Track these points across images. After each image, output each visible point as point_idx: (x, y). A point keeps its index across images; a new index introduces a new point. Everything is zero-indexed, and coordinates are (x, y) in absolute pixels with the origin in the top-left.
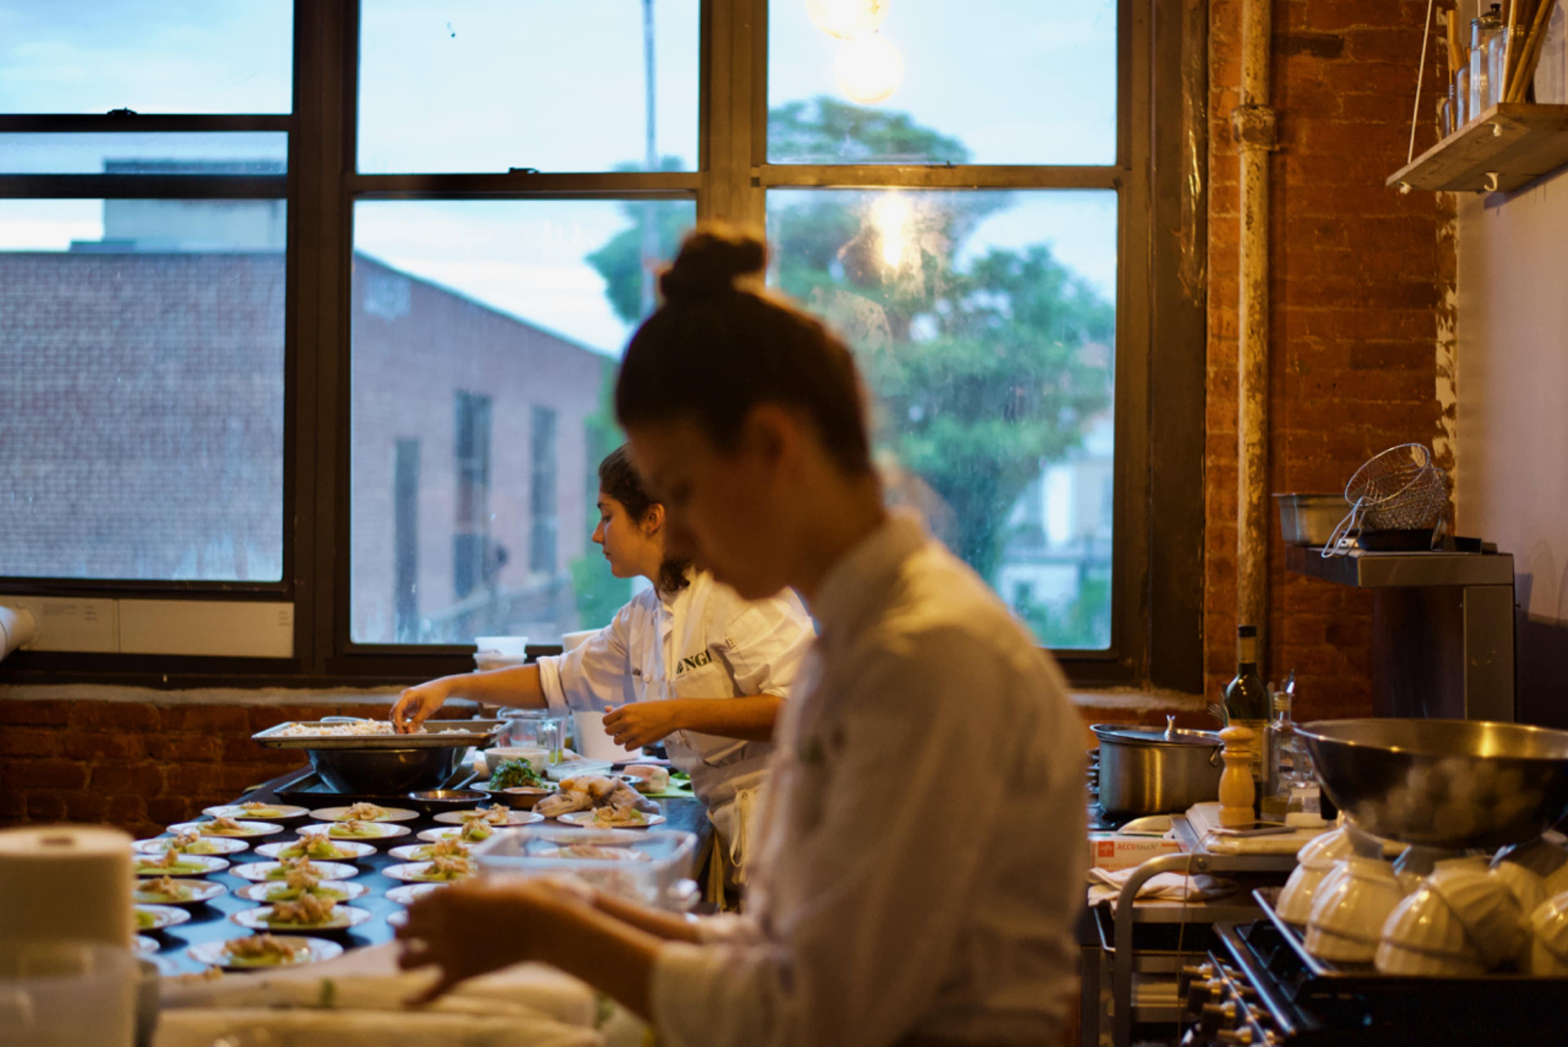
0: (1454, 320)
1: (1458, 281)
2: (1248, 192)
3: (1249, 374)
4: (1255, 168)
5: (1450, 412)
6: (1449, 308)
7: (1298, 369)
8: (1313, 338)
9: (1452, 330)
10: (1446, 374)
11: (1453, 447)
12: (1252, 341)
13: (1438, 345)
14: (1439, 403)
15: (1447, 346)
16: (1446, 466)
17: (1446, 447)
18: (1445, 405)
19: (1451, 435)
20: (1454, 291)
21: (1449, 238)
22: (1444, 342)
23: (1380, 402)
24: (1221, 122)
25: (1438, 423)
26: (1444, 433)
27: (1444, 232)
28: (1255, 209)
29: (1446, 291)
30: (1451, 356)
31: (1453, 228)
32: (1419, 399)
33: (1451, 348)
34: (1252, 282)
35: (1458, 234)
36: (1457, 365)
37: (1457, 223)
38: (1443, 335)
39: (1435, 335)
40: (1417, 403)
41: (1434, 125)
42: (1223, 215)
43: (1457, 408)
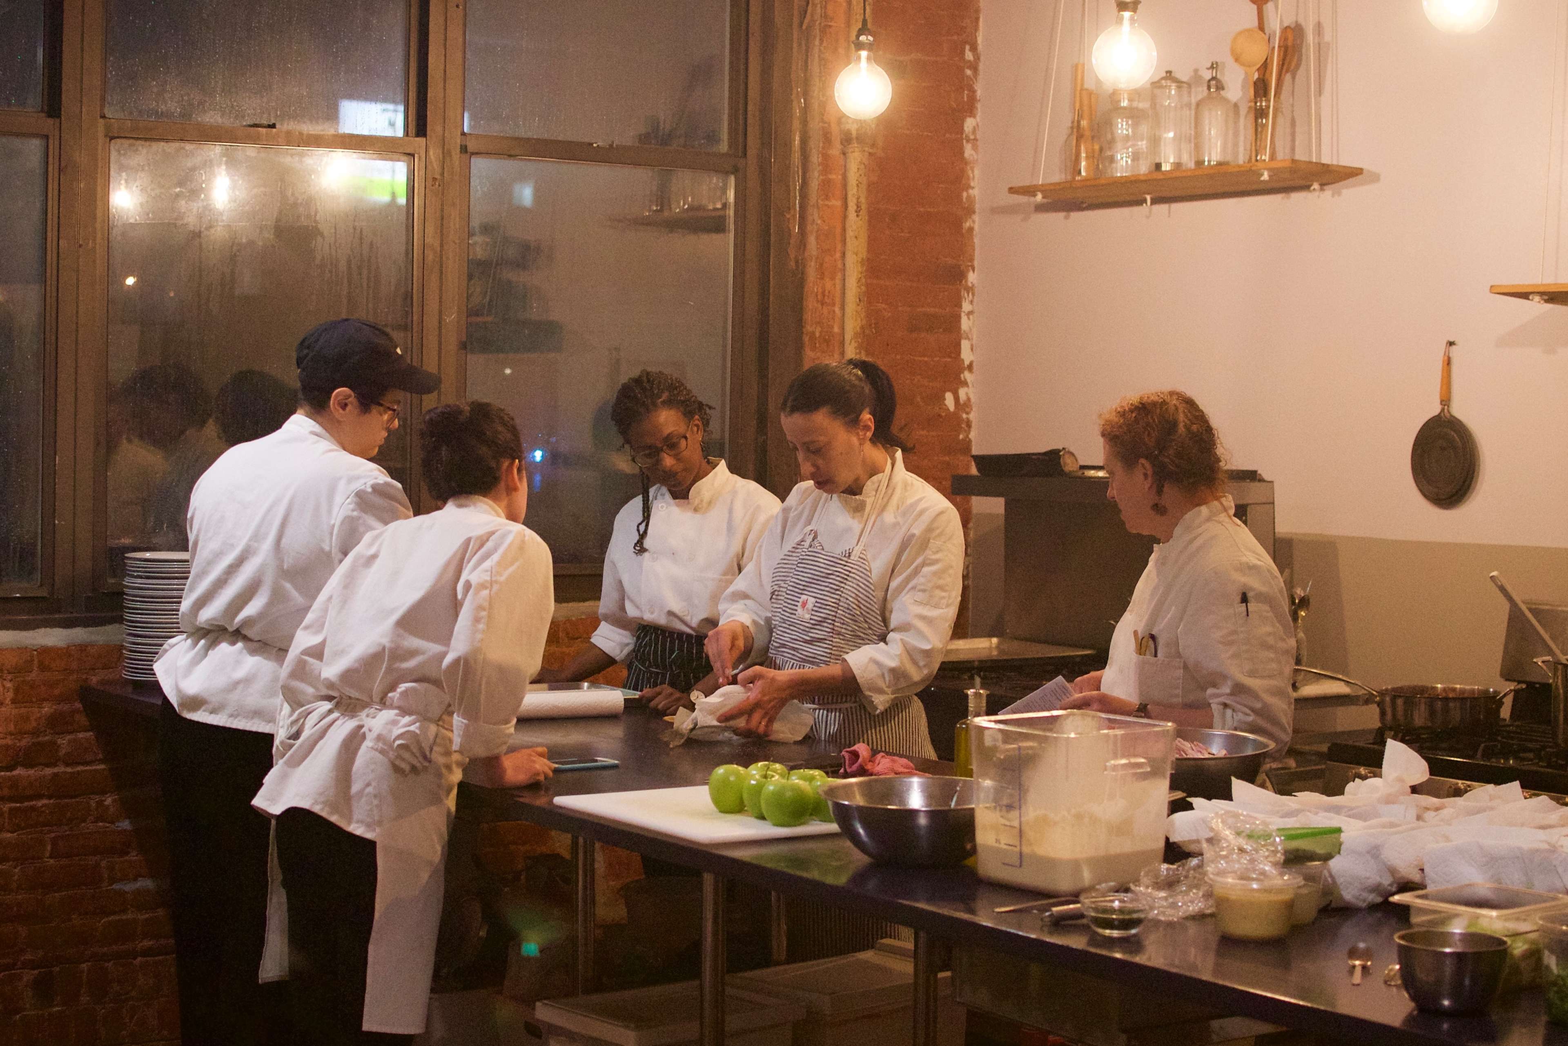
0: (973, 295)
1: (976, 263)
2: (857, 185)
3: (856, 335)
4: (863, 166)
5: (970, 367)
6: (970, 285)
7: (874, 331)
8: (883, 306)
9: (972, 302)
10: (968, 338)
11: (972, 396)
12: (860, 308)
13: (963, 314)
14: (963, 360)
15: (970, 313)
16: (967, 410)
17: (967, 394)
18: (967, 363)
19: (970, 385)
20: (974, 271)
21: (971, 229)
22: (966, 311)
23: (926, 359)
24: (826, 125)
25: (962, 376)
26: (965, 384)
27: (968, 224)
28: (863, 200)
29: (968, 271)
30: (971, 325)
31: (974, 222)
32: (950, 357)
33: (971, 317)
34: (860, 260)
35: (976, 227)
36: (974, 330)
37: (976, 217)
38: (966, 307)
39: (961, 307)
40: (949, 360)
41: (962, 139)
42: (827, 202)
43: (974, 364)
